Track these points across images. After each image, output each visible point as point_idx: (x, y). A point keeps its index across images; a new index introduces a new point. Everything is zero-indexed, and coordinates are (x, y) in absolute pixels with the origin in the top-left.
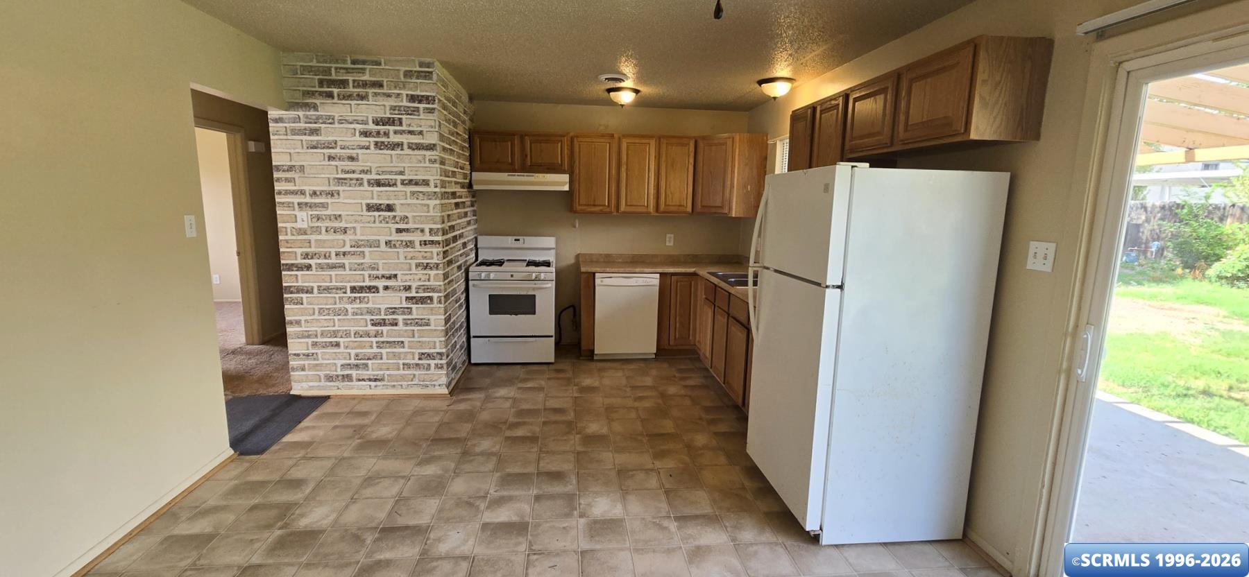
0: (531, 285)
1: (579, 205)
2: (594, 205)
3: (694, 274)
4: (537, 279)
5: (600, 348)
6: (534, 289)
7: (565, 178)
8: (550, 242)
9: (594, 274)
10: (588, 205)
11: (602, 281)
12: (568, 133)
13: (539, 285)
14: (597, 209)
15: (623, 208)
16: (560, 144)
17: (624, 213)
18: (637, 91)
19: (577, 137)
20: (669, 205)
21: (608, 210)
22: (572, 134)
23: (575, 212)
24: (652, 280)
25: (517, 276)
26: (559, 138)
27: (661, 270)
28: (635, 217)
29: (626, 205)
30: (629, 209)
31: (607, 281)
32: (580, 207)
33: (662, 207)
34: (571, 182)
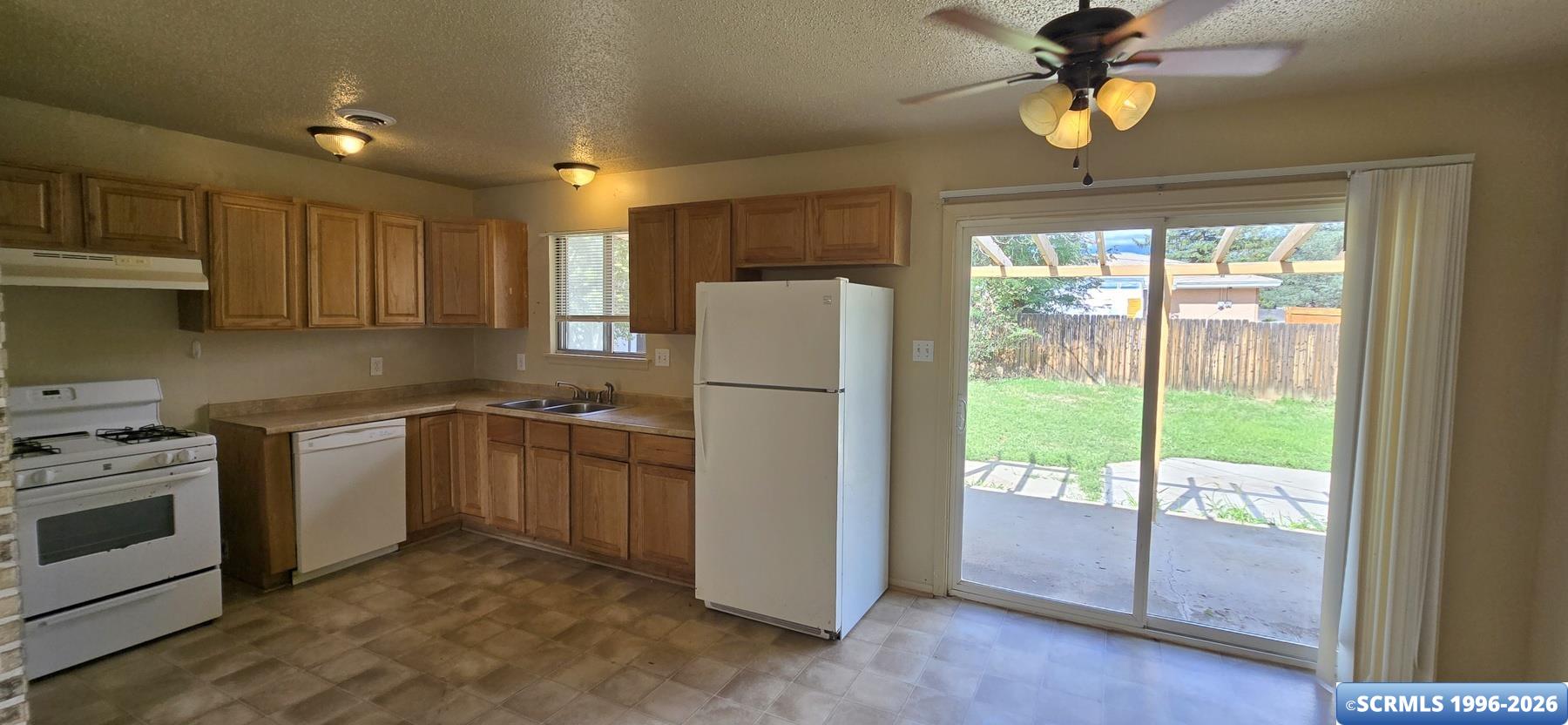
0: (162, 477)
1: (228, 316)
2: (261, 316)
3: (454, 411)
4: (179, 462)
5: (310, 561)
6: (168, 485)
7: (195, 266)
8: (149, 389)
9: (290, 434)
10: (248, 316)
11: (311, 445)
12: (197, 185)
13: (181, 472)
14: (267, 322)
15: (316, 319)
16: (179, 203)
17: (318, 327)
18: (368, 139)
19: (219, 194)
20: (391, 315)
21: (288, 323)
22: (205, 187)
23: (221, 329)
24: (397, 429)
25: (118, 465)
26: (180, 192)
27: (407, 412)
28: (335, 333)
29: (321, 315)
30: (326, 321)
31: (320, 444)
32: (230, 320)
33: (382, 317)
34: (209, 272)
